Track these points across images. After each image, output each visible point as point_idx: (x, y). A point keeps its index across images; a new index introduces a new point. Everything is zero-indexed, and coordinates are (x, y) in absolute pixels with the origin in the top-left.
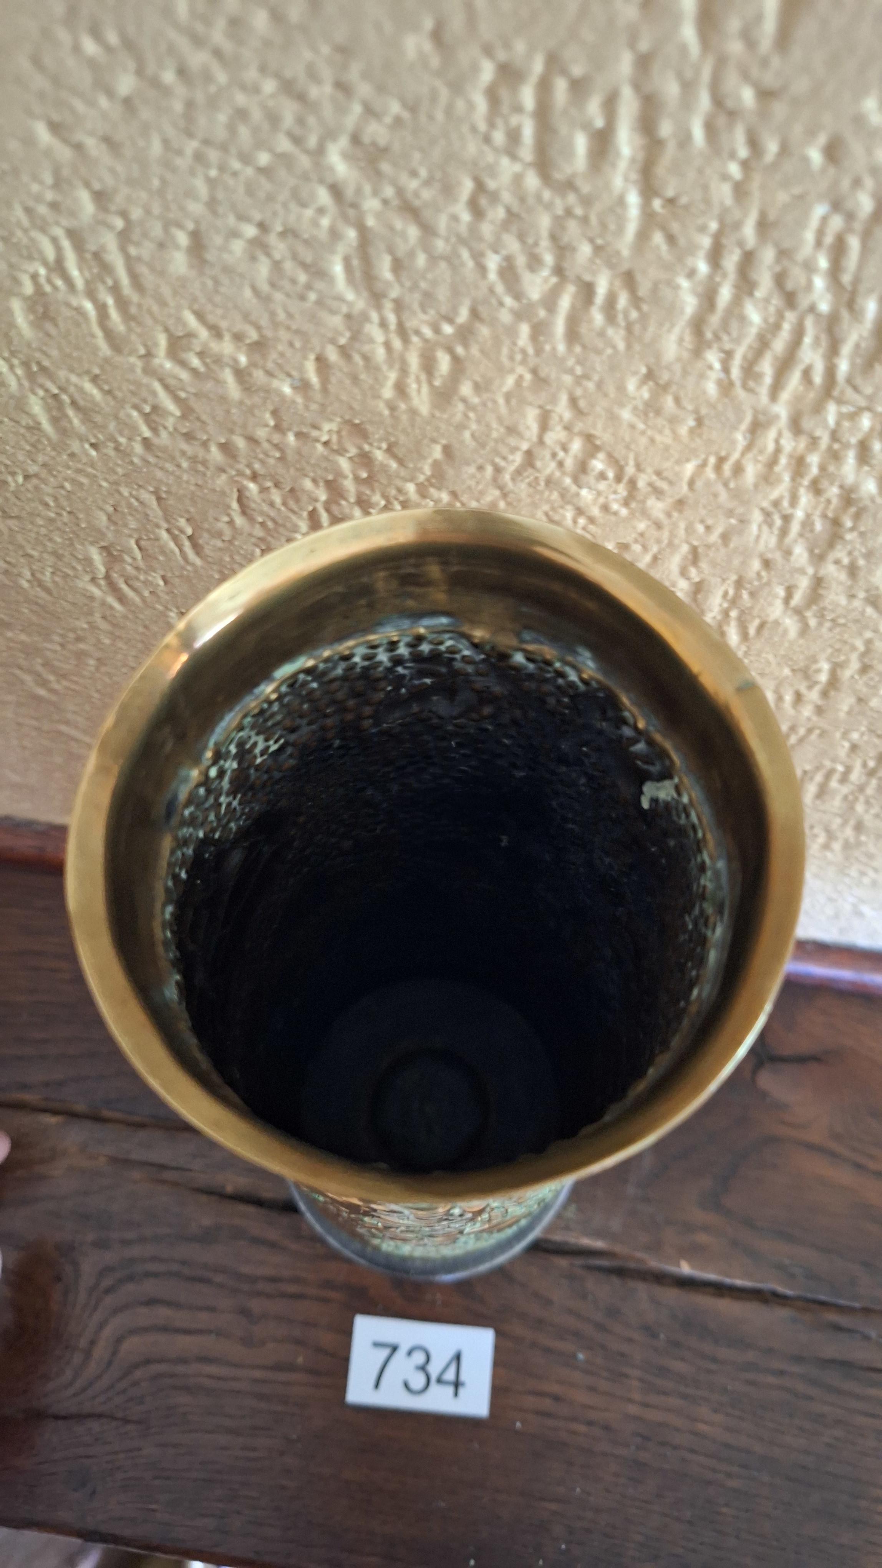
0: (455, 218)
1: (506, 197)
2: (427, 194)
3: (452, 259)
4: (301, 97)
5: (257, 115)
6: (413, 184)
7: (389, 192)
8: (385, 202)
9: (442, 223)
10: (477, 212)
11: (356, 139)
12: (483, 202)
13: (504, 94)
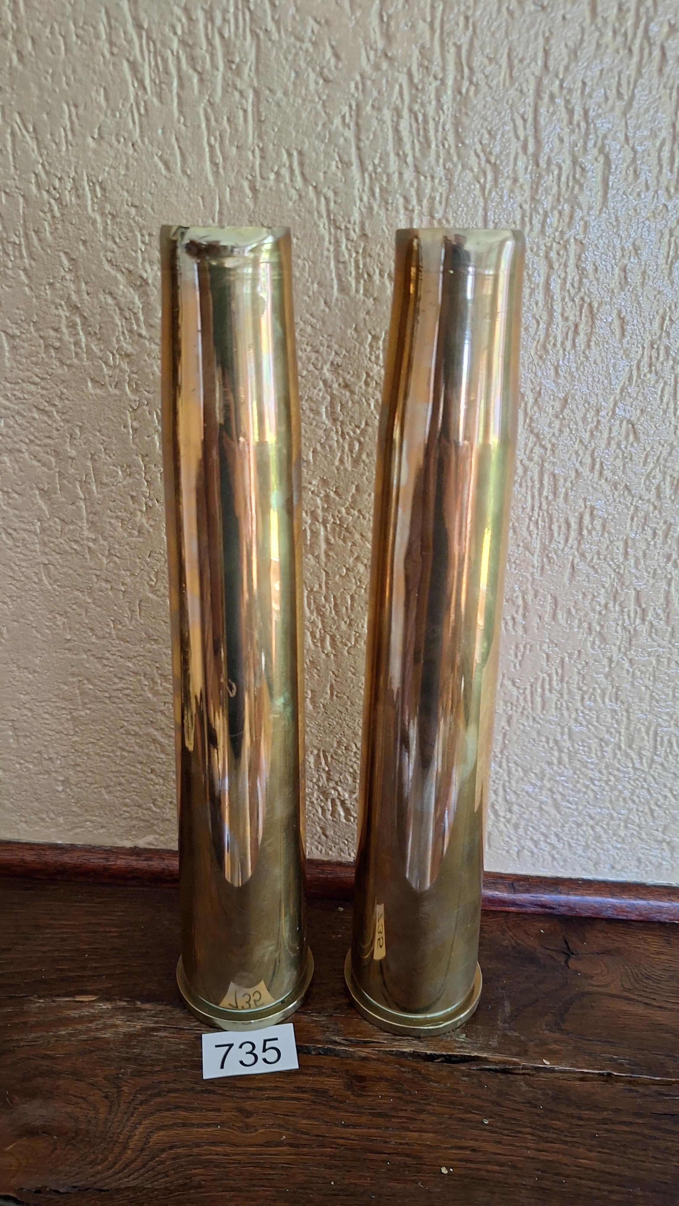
0: (361, 387)
1: (376, 378)
2: (352, 380)
3: (359, 402)
4: (317, 352)
5: (304, 357)
6: (349, 377)
7: (341, 380)
8: (339, 385)
9: (357, 389)
10: (367, 384)
11: (332, 364)
12: (369, 380)
13: (374, 344)
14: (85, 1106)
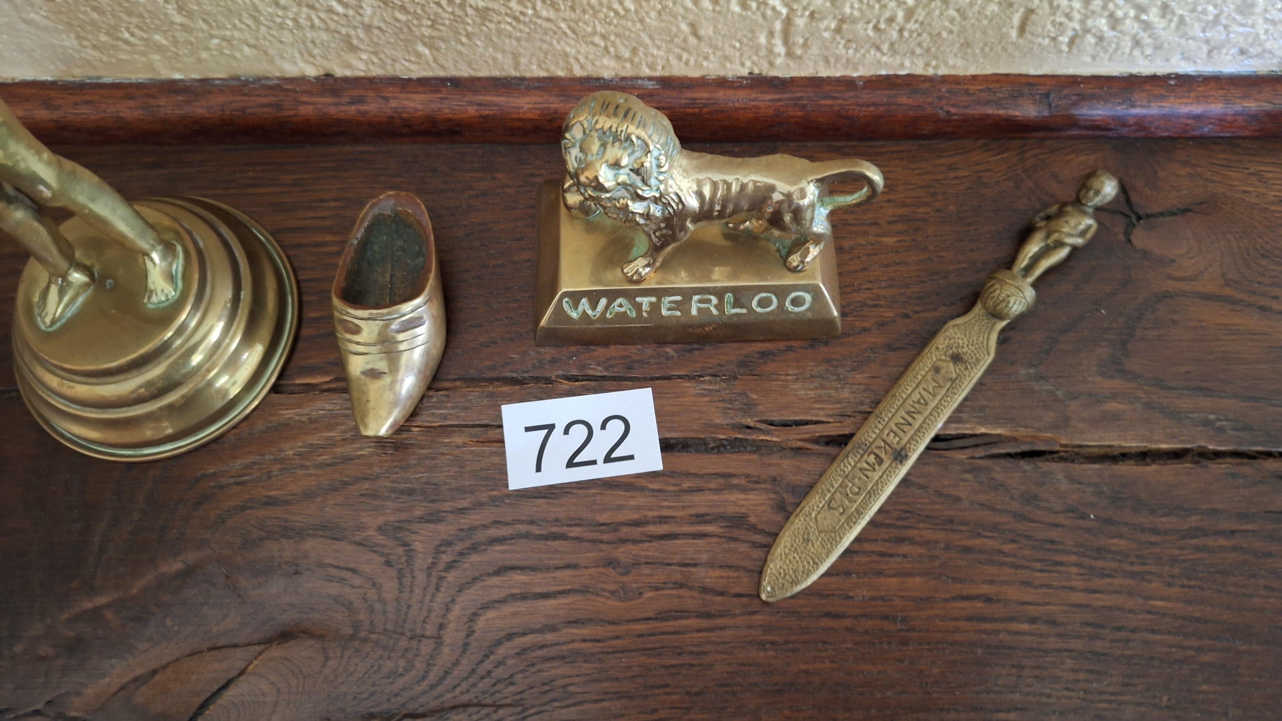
14: (357, 581)
